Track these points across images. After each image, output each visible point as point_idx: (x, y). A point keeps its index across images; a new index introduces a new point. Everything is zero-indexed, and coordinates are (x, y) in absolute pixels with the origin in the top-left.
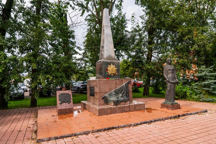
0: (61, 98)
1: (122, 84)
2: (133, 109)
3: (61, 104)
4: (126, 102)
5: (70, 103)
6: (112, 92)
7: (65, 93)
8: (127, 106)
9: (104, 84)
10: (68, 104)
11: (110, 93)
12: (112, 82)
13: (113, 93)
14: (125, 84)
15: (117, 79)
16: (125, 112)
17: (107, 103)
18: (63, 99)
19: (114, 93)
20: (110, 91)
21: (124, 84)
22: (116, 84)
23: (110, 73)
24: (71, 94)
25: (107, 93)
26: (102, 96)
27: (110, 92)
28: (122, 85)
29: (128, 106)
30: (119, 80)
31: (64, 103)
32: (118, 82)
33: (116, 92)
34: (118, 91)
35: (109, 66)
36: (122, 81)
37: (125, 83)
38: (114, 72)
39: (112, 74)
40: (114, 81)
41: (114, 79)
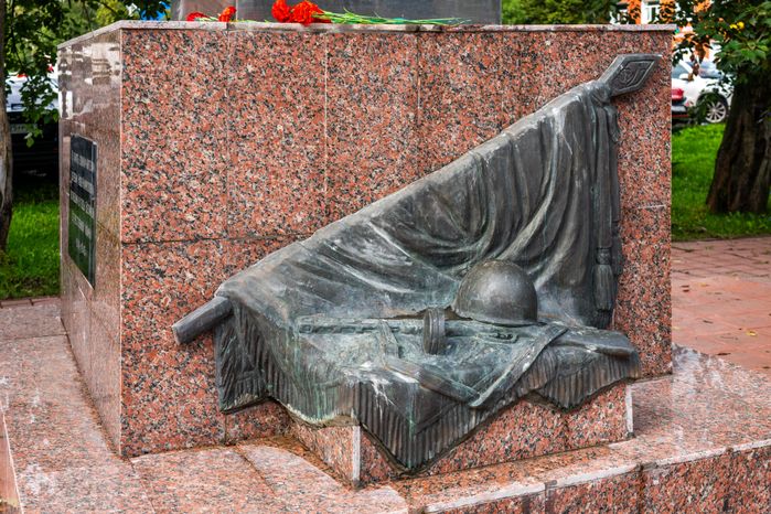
1: (526, 103)
6: (358, 234)
8: (608, 487)
9: (230, 97)
11: (323, 250)
12: (365, 69)
13: (370, 252)
14: (576, 114)
15: (455, 22)
17: (267, 399)
19: (383, 250)
20: (330, 215)
21: (555, 110)
22: (428, 99)
26: (184, 304)
27: (324, 234)
28: (529, 123)
30: (473, 47)
32: (462, 77)
33: (416, 225)
34: (455, 223)
36: (527, 54)
37: (575, 95)
40: (406, 55)
41: (395, 25)
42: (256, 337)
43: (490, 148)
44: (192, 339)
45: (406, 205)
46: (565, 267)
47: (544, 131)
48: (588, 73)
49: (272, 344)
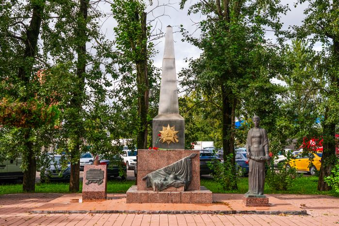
0: (89, 175)
1: (180, 158)
2: (187, 200)
3: (88, 184)
4: (178, 187)
5: (101, 184)
7: (96, 169)
10: (97, 186)
11: (157, 172)
12: (162, 154)
13: (161, 172)
14: (186, 160)
15: (172, 149)
16: (172, 203)
17: (151, 187)
18: (92, 178)
19: (163, 172)
20: (158, 169)
21: (183, 159)
22: (169, 158)
23: (164, 139)
24: (105, 172)
25: (152, 171)
26: (143, 176)
28: (180, 160)
29: (179, 194)
30: (174, 152)
31: (93, 184)
33: (166, 170)
35: (163, 127)
36: (180, 152)
37: (186, 158)
38: (171, 138)
39: (167, 142)
40: (166, 153)
41: (165, 150)
42: (150, 180)
43: (175, 163)
44: (144, 180)
45: (166, 168)
46: (184, 176)
47: (181, 161)
48: (188, 155)
49: (151, 181)
